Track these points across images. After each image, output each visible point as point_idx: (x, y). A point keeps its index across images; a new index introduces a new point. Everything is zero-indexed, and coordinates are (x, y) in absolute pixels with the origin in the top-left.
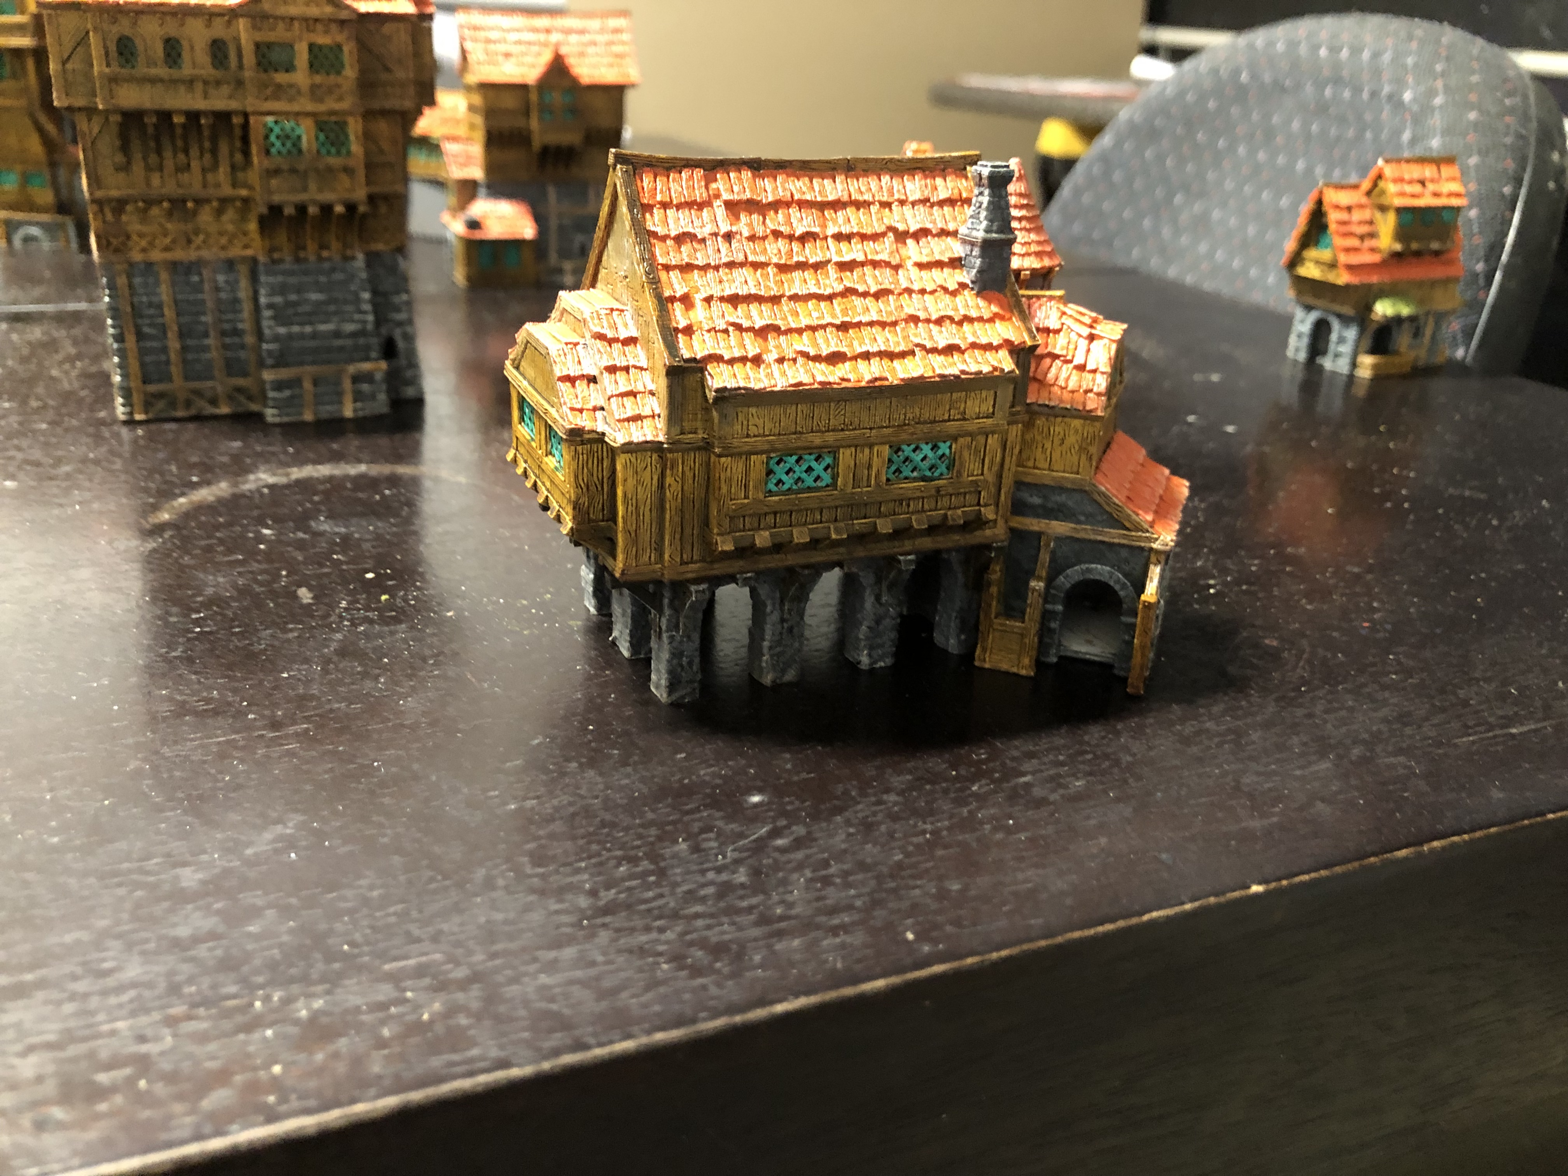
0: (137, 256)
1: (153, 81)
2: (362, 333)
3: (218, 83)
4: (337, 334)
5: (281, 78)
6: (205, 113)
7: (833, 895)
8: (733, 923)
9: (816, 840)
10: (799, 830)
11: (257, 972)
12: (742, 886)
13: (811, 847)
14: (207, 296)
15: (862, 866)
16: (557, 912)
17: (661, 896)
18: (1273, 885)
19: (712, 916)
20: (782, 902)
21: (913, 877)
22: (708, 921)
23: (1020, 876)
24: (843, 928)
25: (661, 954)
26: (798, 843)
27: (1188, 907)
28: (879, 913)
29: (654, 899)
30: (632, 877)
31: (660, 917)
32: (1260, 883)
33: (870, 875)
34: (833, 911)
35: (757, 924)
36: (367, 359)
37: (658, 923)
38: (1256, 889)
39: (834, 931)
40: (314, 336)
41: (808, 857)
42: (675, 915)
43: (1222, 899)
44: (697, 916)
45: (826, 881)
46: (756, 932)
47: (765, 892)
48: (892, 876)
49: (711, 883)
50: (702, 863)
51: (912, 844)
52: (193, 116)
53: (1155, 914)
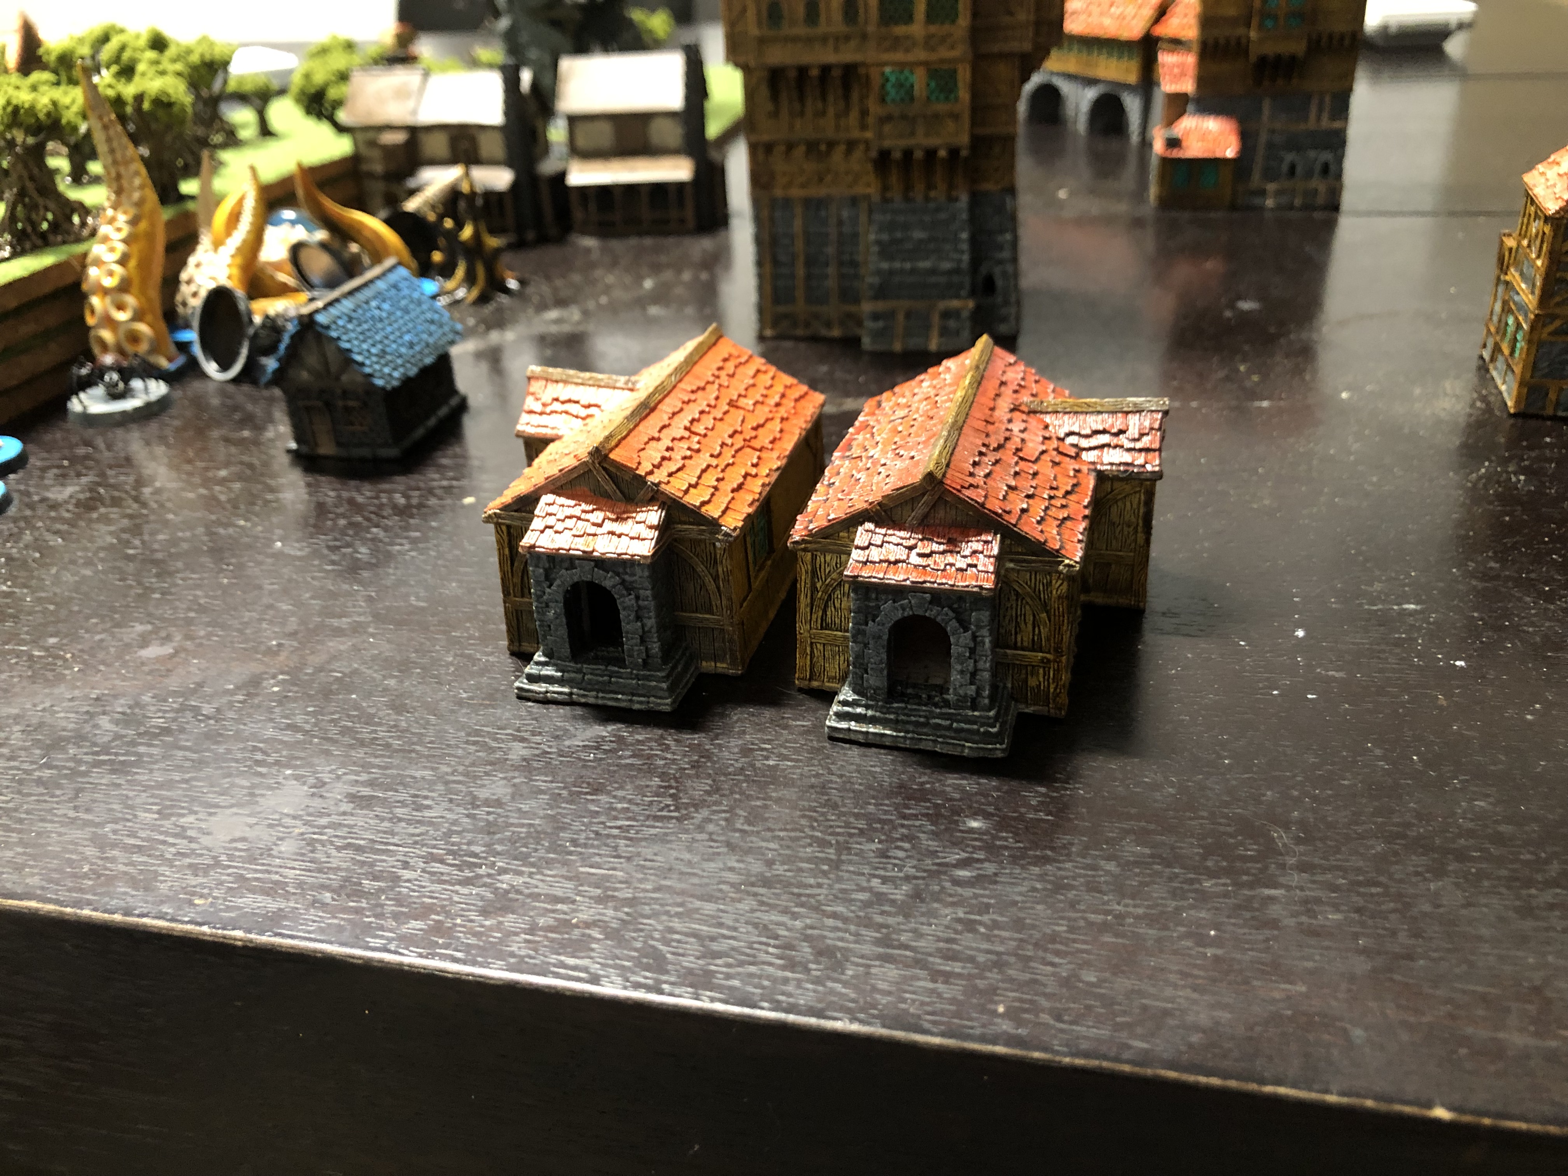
0: (778, 192)
1: (795, 39)
2: (957, 271)
3: (847, 38)
4: (933, 272)
5: (900, 30)
6: (837, 66)
7: (968, 942)
8: (857, 934)
9: (996, 882)
10: (990, 868)
11: (501, 842)
12: (893, 902)
13: (985, 889)
14: (833, 231)
15: (1018, 925)
16: (731, 869)
17: (819, 886)
18: (1467, 1118)
19: (846, 920)
20: (915, 931)
21: (1057, 953)
22: (840, 924)
23: (1169, 992)
24: (947, 977)
25: (776, 937)
26: (978, 881)
27: (1332, 1098)
28: (994, 976)
29: (811, 886)
30: (809, 860)
31: (802, 905)
32: (1450, 1108)
33: (1017, 936)
34: (952, 956)
35: (878, 942)
36: (957, 297)
37: (796, 910)
38: (1441, 1113)
39: (936, 975)
40: (913, 271)
41: (976, 896)
42: (816, 909)
43: (1383, 1107)
44: (834, 916)
45: (970, 926)
46: (867, 949)
47: (907, 916)
48: (1036, 945)
49: (870, 890)
50: (877, 868)
51: (1085, 919)
52: (826, 69)
53: (1282, 1090)
